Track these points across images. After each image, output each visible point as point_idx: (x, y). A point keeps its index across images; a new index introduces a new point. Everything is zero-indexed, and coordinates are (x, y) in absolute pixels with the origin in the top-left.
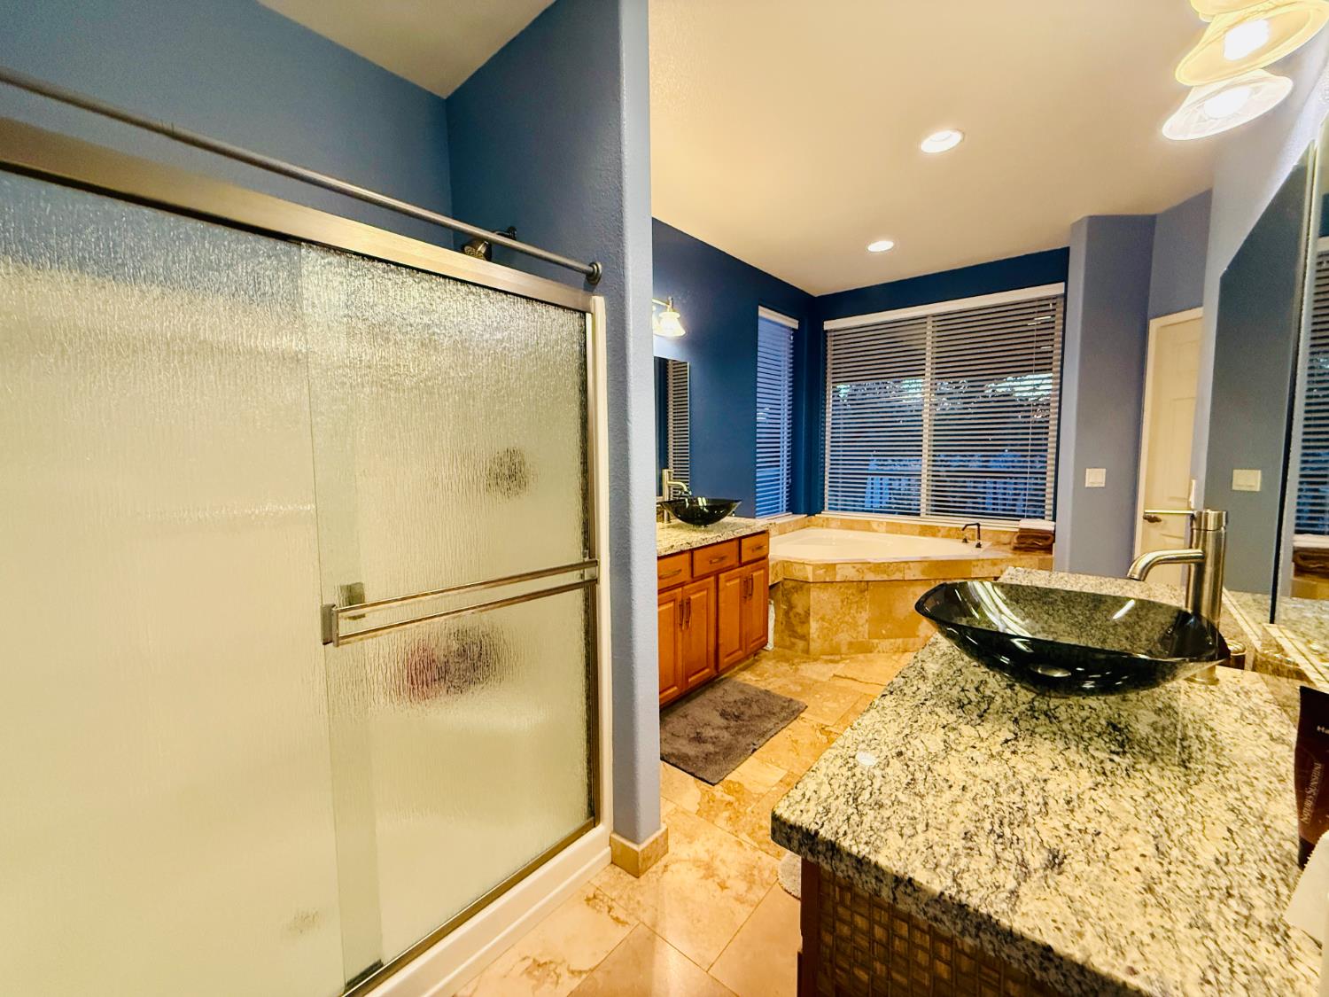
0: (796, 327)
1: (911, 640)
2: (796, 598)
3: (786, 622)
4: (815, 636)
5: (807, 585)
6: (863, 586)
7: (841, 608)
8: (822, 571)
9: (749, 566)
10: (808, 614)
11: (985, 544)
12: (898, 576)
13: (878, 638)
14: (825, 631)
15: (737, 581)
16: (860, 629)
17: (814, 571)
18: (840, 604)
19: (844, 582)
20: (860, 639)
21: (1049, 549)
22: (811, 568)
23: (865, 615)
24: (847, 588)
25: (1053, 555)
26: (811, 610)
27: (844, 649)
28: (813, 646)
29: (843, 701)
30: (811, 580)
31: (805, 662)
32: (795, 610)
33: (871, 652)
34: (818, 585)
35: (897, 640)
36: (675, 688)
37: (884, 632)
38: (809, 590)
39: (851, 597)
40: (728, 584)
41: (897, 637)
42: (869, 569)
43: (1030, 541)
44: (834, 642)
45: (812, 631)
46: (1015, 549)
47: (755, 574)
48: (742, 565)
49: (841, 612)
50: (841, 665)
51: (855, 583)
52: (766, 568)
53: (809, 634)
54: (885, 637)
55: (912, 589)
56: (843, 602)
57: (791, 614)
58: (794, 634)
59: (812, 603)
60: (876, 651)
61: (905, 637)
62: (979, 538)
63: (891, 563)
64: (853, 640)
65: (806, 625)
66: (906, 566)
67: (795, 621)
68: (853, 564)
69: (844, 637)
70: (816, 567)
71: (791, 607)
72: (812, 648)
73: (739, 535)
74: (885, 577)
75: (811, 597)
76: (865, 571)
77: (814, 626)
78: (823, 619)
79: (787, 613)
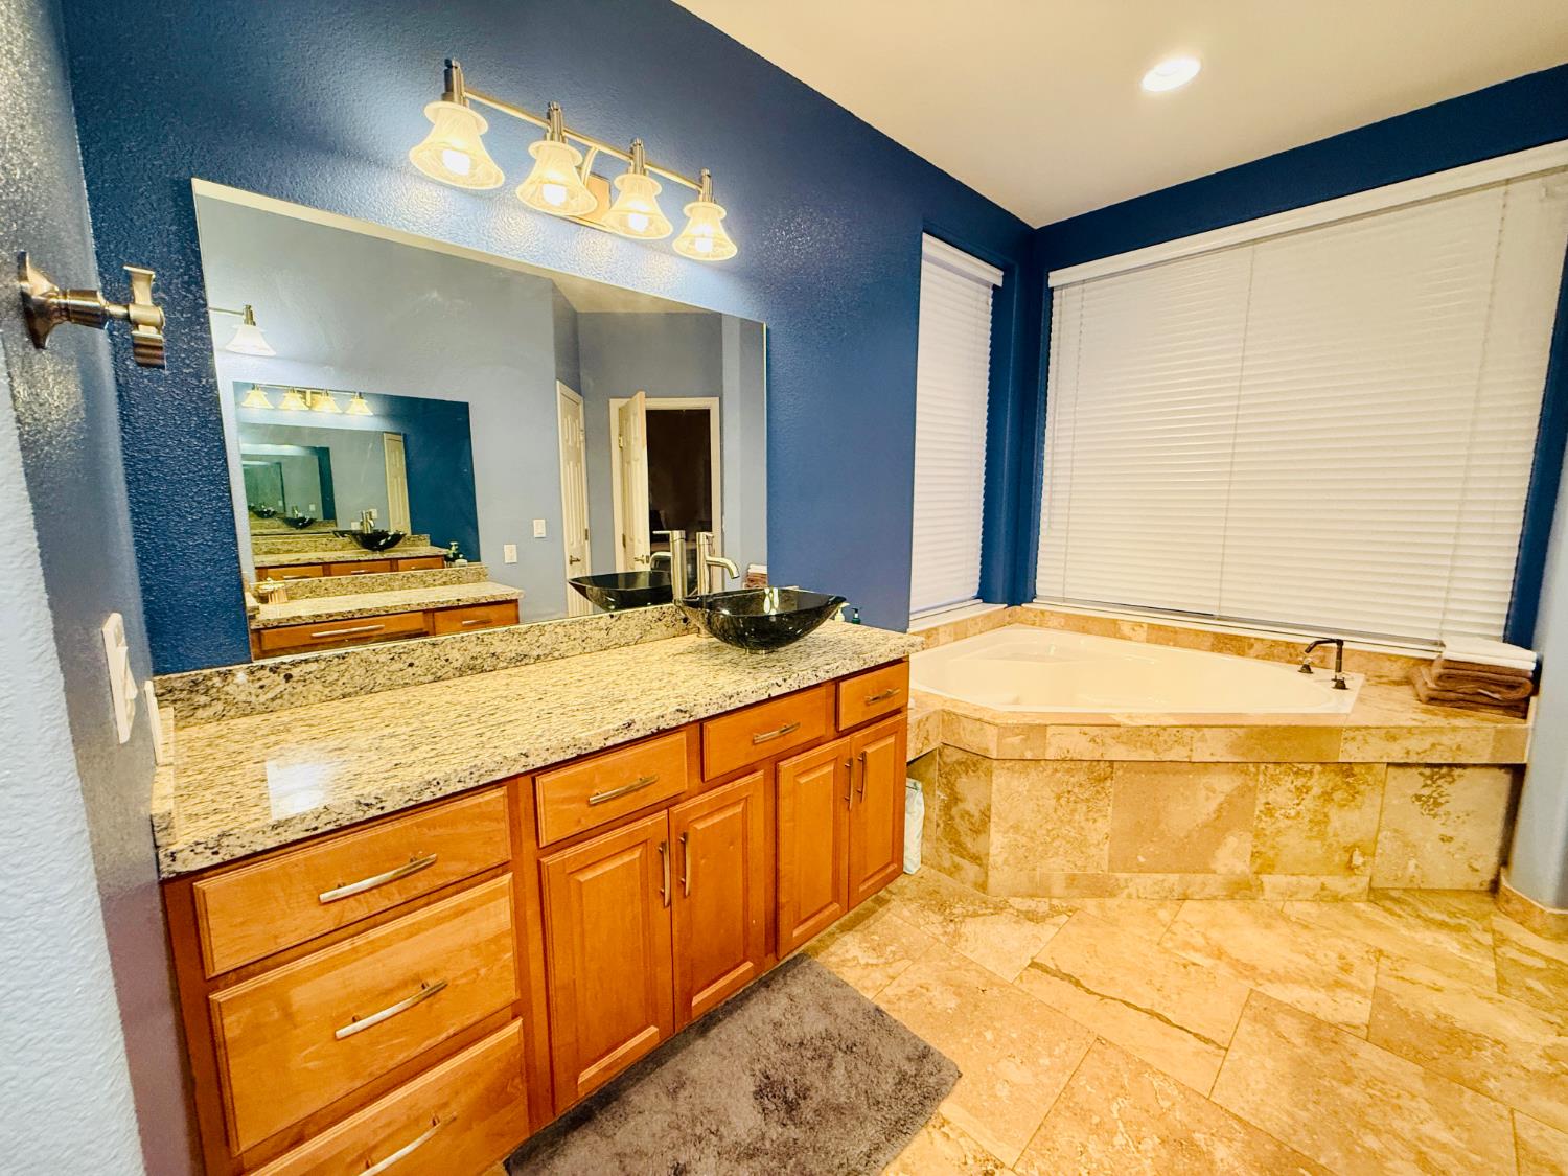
0: (1000, 283)
1: (1200, 877)
2: (964, 783)
3: (946, 824)
4: (1000, 860)
5: (986, 763)
6: (1102, 772)
7: (1055, 810)
8: (1016, 740)
9: (858, 735)
10: (986, 816)
11: (1354, 680)
12: (1177, 753)
13: (1129, 870)
14: (1021, 852)
15: (829, 769)
16: (1093, 851)
17: (1001, 737)
18: (1053, 802)
19: (1064, 760)
20: (1091, 871)
21: (1520, 709)
22: (995, 730)
23: (1103, 826)
24: (1069, 771)
25: (1530, 722)
26: (993, 810)
27: (1058, 888)
28: (994, 879)
29: (1045, 1061)
30: (994, 756)
31: (975, 915)
32: (961, 805)
33: (1112, 895)
34: (1008, 764)
35: (1170, 875)
36: (653, 1029)
37: (1141, 860)
38: (989, 773)
39: (1076, 790)
40: (803, 780)
41: (1168, 870)
42: (1116, 738)
43: (1469, 687)
44: (1038, 873)
45: (993, 851)
46: (1432, 700)
47: (869, 750)
48: (841, 735)
49: (1055, 817)
50: (1048, 931)
51: (1085, 764)
52: (901, 731)
53: (988, 854)
54: (1142, 869)
55: (1205, 779)
56: (1059, 798)
57: (954, 811)
58: (959, 848)
59: (995, 797)
60: (1124, 895)
61: (1186, 871)
62: (1339, 669)
63: (1164, 728)
64: (1076, 872)
65: (982, 837)
66: (1198, 735)
67: (962, 826)
68: (1082, 725)
69: (1057, 867)
70: (1005, 730)
71: (955, 798)
72: (991, 881)
73: (831, 676)
74: (1150, 756)
75: (994, 786)
76: (1109, 741)
77: (997, 842)
78: (1016, 828)
79: (947, 808)
